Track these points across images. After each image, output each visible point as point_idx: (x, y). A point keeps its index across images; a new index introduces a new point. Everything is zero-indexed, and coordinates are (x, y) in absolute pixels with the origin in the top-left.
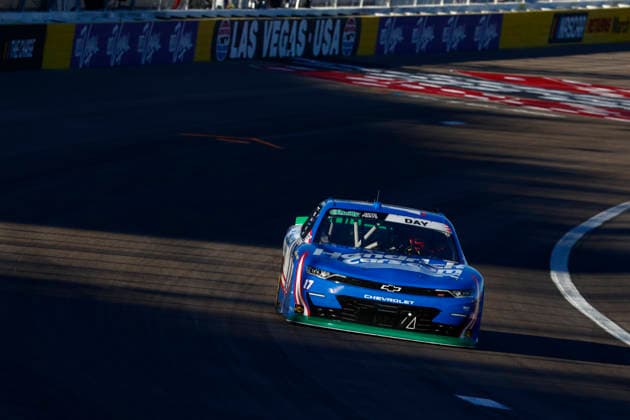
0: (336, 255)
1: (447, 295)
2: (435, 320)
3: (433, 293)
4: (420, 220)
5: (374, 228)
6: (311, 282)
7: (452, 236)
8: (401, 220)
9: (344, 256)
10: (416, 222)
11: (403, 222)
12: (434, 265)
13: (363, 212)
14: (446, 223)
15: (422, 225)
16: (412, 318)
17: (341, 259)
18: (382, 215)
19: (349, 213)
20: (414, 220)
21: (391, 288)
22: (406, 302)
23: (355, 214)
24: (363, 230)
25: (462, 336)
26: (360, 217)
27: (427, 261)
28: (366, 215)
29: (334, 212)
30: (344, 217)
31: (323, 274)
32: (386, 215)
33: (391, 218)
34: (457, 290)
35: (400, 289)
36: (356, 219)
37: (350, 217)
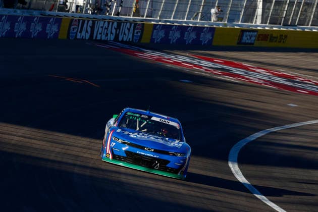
0: (126, 133)
1: (174, 155)
2: (168, 166)
3: (168, 153)
4: (166, 121)
5: (146, 122)
6: (114, 144)
7: (180, 129)
8: (158, 119)
9: (130, 134)
10: (165, 121)
11: (159, 121)
12: (170, 141)
13: (141, 115)
14: (178, 123)
15: (167, 123)
16: (157, 163)
17: (128, 134)
18: (150, 117)
19: (135, 115)
20: (164, 120)
21: (149, 149)
22: (155, 156)
23: (138, 115)
24: (141, 123)
25: (179, 174)
26: (140, 117)
27: (167, 139)
28: (143, 116)
29: (129, 113)
30: (133, 116)
31: (120, 141)
32: (152, 117)
33: (154, 118)
34: (178, 153)
35: (153, 150)
36: (138, 117)
37: (135, 116)
